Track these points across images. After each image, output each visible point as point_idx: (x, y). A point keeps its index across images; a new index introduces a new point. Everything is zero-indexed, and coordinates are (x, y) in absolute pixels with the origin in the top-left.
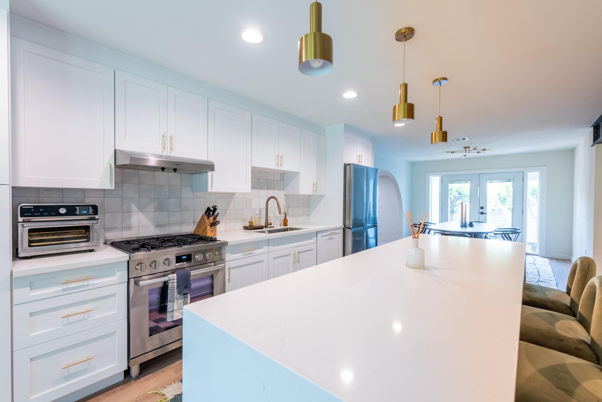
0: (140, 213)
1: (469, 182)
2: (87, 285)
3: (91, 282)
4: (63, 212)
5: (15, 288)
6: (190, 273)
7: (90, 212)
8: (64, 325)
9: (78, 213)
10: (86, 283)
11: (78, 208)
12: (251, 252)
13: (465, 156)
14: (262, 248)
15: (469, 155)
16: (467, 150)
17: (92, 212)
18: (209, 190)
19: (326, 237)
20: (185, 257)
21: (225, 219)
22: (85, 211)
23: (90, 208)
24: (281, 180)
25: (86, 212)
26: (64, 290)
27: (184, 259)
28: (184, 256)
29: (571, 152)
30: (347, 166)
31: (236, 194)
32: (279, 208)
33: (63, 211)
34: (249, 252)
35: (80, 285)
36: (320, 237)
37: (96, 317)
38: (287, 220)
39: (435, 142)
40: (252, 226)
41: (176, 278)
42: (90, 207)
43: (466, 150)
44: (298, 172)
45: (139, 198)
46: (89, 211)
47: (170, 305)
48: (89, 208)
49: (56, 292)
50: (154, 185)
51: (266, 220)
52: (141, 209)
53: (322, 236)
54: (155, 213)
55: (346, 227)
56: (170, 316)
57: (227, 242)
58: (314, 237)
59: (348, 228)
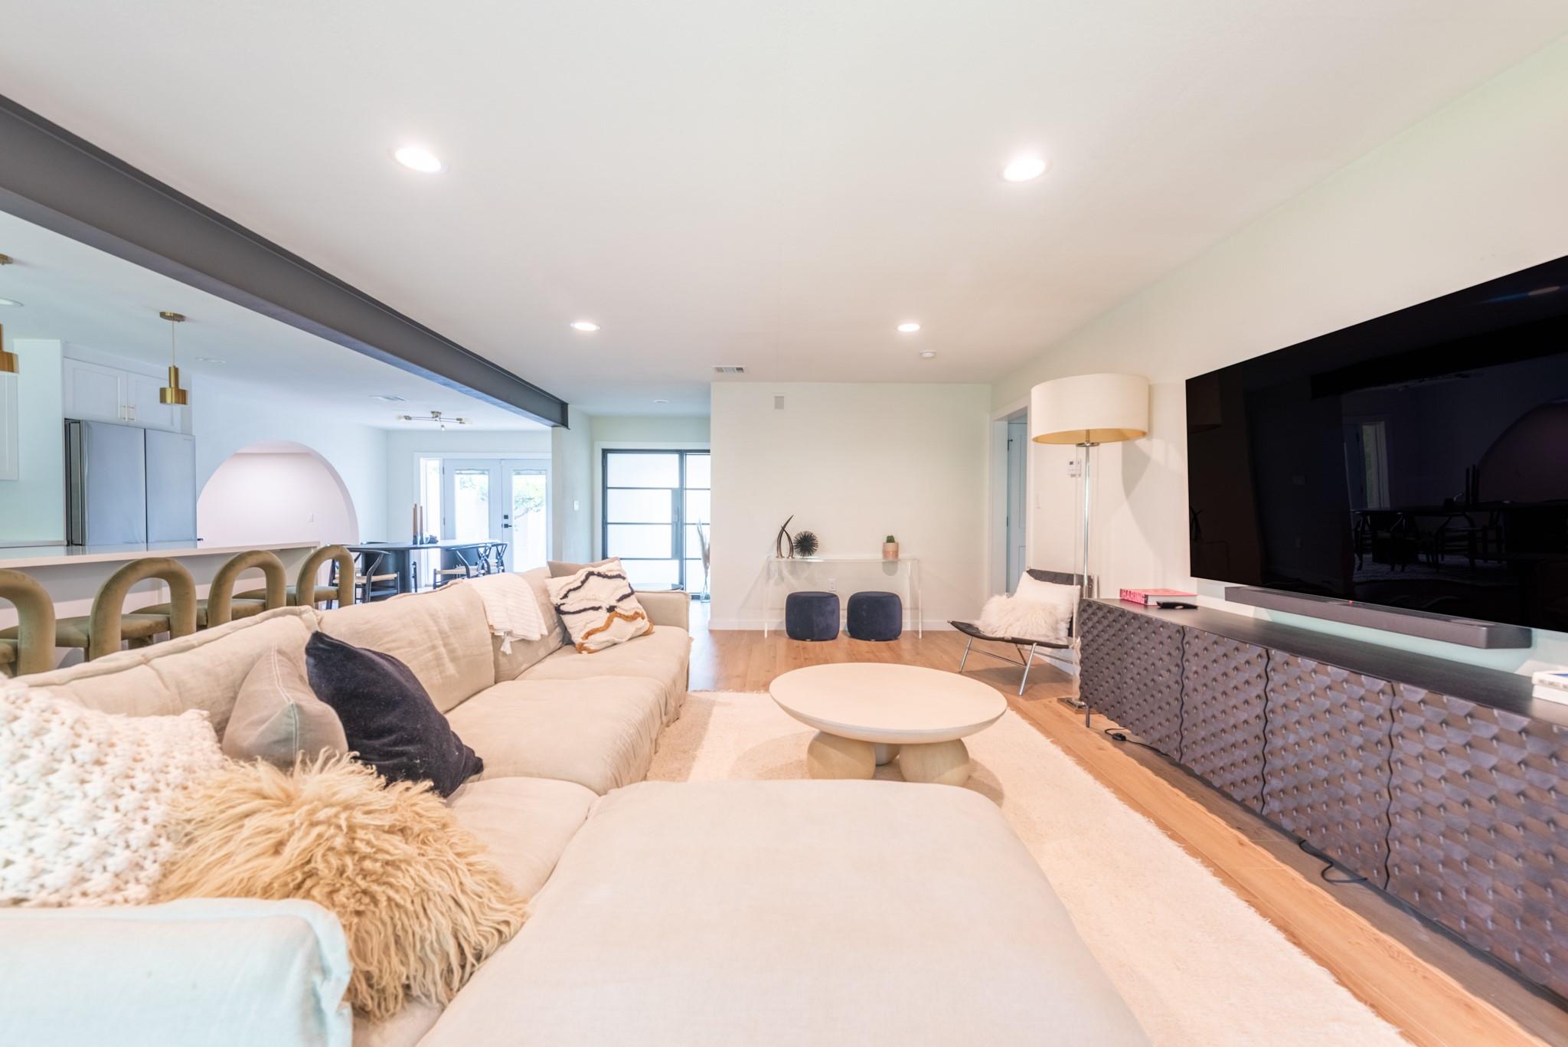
30: (72, 424)
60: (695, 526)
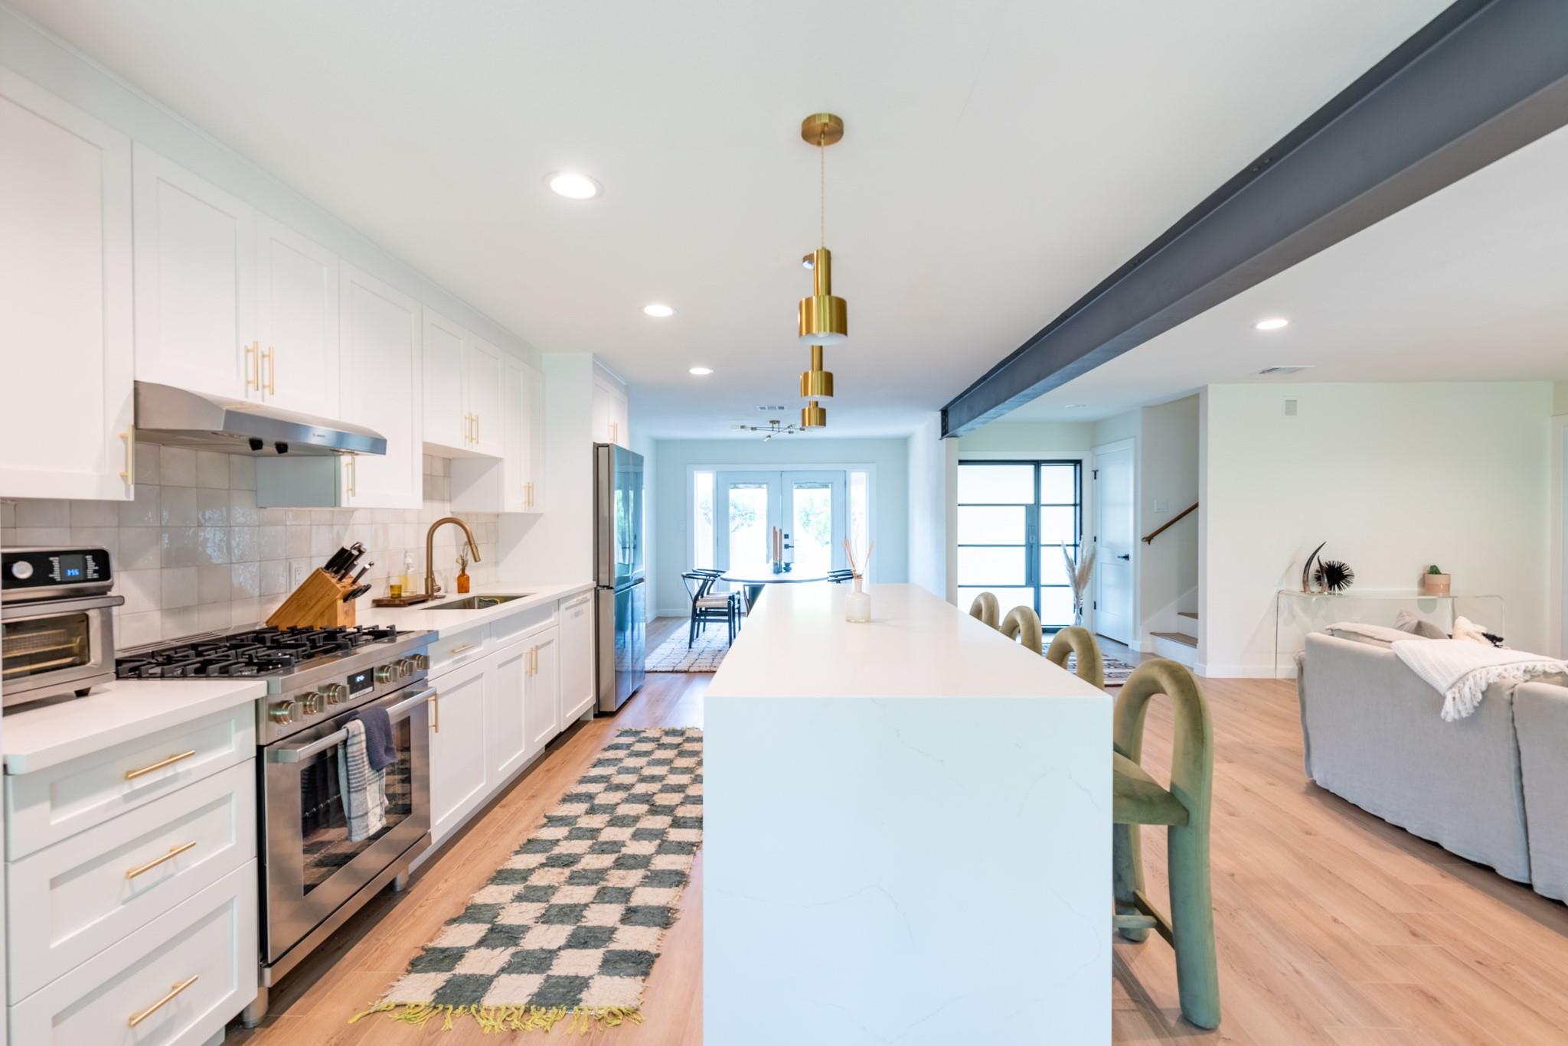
1: (765, 486)
2: (175, 778)
3: (182, 767)
4: (22, 573)
5: (17, 809)
6: (386, 715)
7: (90, 574)
8: (124, 902)
9: (56, 575)
10: (169, 772)
11: (55, 560)
12: (463, 655)
13: (769, 436)
14: (481, 644)
15: (775, 435)
16: (774, 426)
17: (95, 571)
18: (344, 504)
19: (571, 609)
20: (362, 678)
22: (74, 569)
23: (89, 558)
24: (444, 476)
25: (77, 573)
26: (127, 798)
27: (361, 682)
28: (359, 674)
29: (904, 442)
30: (600, 448)
31: (355, 513)
32: (473, 546)
33: (23, 570)
34: (460, 657)
35: (156, 780)
36: (563, 610)
37: (194, 866)
38: (468, 578)
39: (809, 424)
40: (400, 596)
41: (363, 729)
42: (87, 557)
43: (773, 428)
44: (496, 458)
45: (119, 527)
46: (86, 568)
47: (361, 800)
48: (86, 560)
49: (110, 806)
50: (160, 485)
51: (429, 579)
53: (567, 609)
54: (164, 570)
55: (600, 584)
56: (361, 828)
57: (437, 632)
58: (555, 611)
59: (604, 587)
60: (1061, 548)
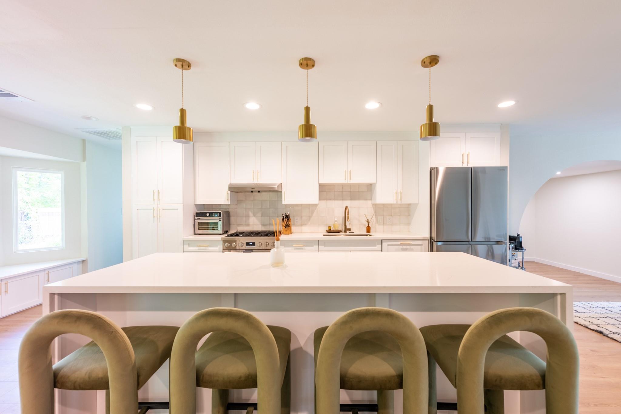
0: (254, 217)
2: (206, 249)
7: (219, 216)
9: (214, 216)
11: (214, 213)
12: (302, 248)
14: (312, 246)
18: (283, 203)
19: (398, 247)
20: (251, 243)
21: (309, 223)
24: (367, 191)
25: (217, 216)
30: (433, 170)
33: (208, 215)
36: (387, 245)
38: (370, 228)
40: (330, 230)
42: (218, 213)
51: (345, 226)
52: (254, 215)
53: (389, 245)
58: (378, 244)
59: (434, 240)
